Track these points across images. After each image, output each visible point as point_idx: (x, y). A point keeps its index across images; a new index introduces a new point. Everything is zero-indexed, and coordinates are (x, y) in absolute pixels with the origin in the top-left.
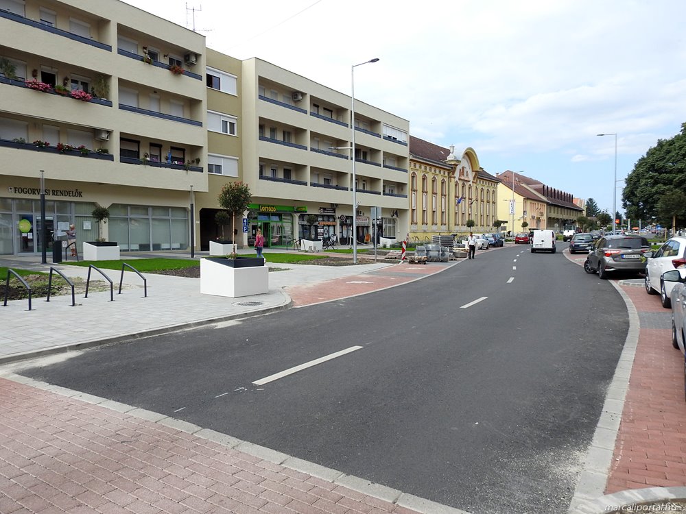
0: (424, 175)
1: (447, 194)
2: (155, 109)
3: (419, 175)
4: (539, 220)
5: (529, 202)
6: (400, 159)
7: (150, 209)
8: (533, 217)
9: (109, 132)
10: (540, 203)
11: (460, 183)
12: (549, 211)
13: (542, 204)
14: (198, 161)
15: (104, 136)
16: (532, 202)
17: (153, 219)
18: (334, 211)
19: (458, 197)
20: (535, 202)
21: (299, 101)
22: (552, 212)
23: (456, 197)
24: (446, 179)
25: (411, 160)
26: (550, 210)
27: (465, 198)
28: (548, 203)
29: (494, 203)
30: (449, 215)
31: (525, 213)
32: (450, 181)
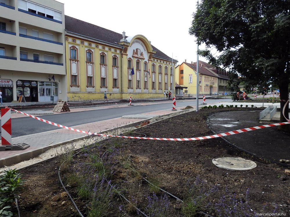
0: (90, 50)
3: (82, 49)
4: (211, 87)
5: (203, 77)
6: (58, 34)
8: (207, 85)
10: (212, 78)
11: (134, 60)
12: (219, 82)
13: (214, 78)
16: (206, 76)
19: (132, 69)
20: (208, 77)
23: (129, 69)
24: (118, 56)
26: (221, 82)
27: (139, 70)
28: (219, 78)
29: (172, 75)
30: (121, 81)
31: (200, 82)
32: (122, 57)
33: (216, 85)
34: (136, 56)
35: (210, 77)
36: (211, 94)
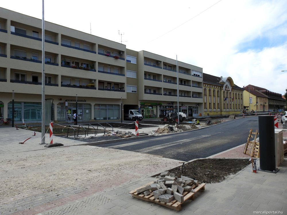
0: (210, 89)
1: (220, 96)
2: (109, 71)
3: (208, 89)
4: (264, 106)
6: (199, 83)
7: (107, 105)
8: (261, 105)
9: (95, 80)
11: (226, 91)
13: (266, 99)
14: (123, 88)
15: (93, 81)
16: (260, 98)
17: (108, 109)
18: (173, 104)
19: (225, 97)
21: (159, 64)
23: (224, 97)
24: (219, 90)
25: (204, 83)
27: (228, 98)
29: (242, 99)
30: (221, 105)
31: (257, 103)
32: (221, 91)
33: (267, 104)
34: (226, 89)
35: (263, 98)
36: (264, 112)
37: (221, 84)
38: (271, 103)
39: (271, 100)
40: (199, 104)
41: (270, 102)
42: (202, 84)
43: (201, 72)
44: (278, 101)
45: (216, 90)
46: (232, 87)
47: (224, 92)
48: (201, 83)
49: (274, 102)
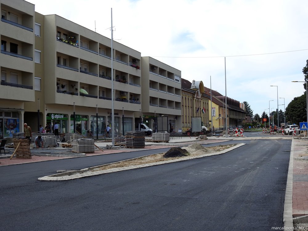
0: (185, 97)
1: (192, 106)
4: (225, 120)
5: (221, 108)
6: (178, 90)
8: (223, 118)
11: (197, 100)
22: (231, 114)
23: (196, 108)
24: (192, 99)
26: (230, 113)
28: (229, 109)
29: (208, 110)
31: (220, 115)
32: (193, 99)
34: (198, 97)
37: (194, 91)
38: (232, 117)
39: (231, 111)
40: (177, 117)
41: (230, 114)
42: (181, 91)
43: (180, 77)
44: (237, 113)
45: (190, 98)
46: (201, 94)
47: (196, 100)
48: (180, 89)
49: (234, 115)
